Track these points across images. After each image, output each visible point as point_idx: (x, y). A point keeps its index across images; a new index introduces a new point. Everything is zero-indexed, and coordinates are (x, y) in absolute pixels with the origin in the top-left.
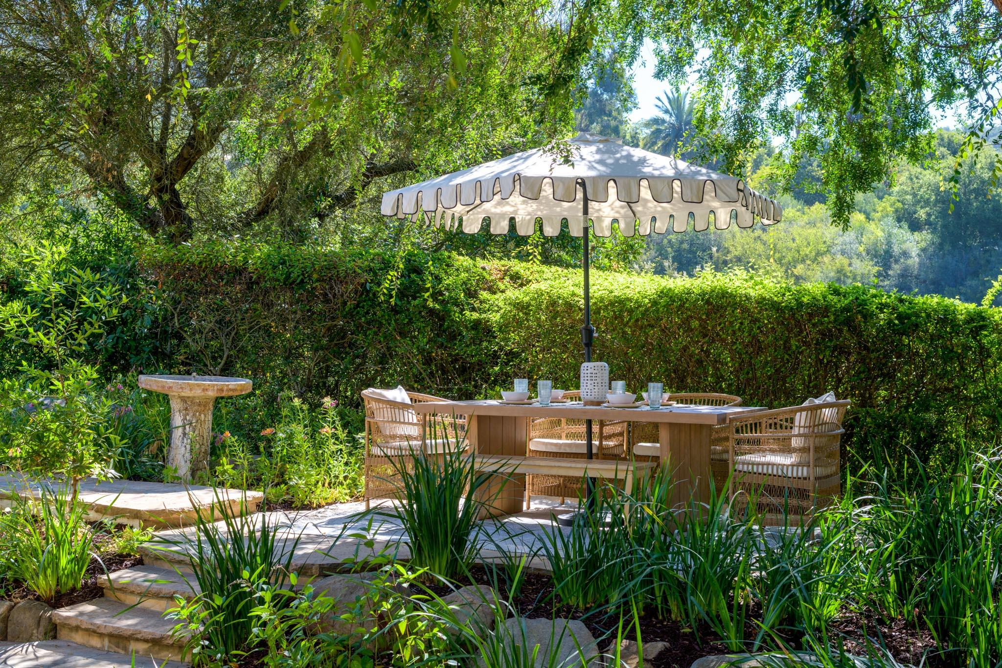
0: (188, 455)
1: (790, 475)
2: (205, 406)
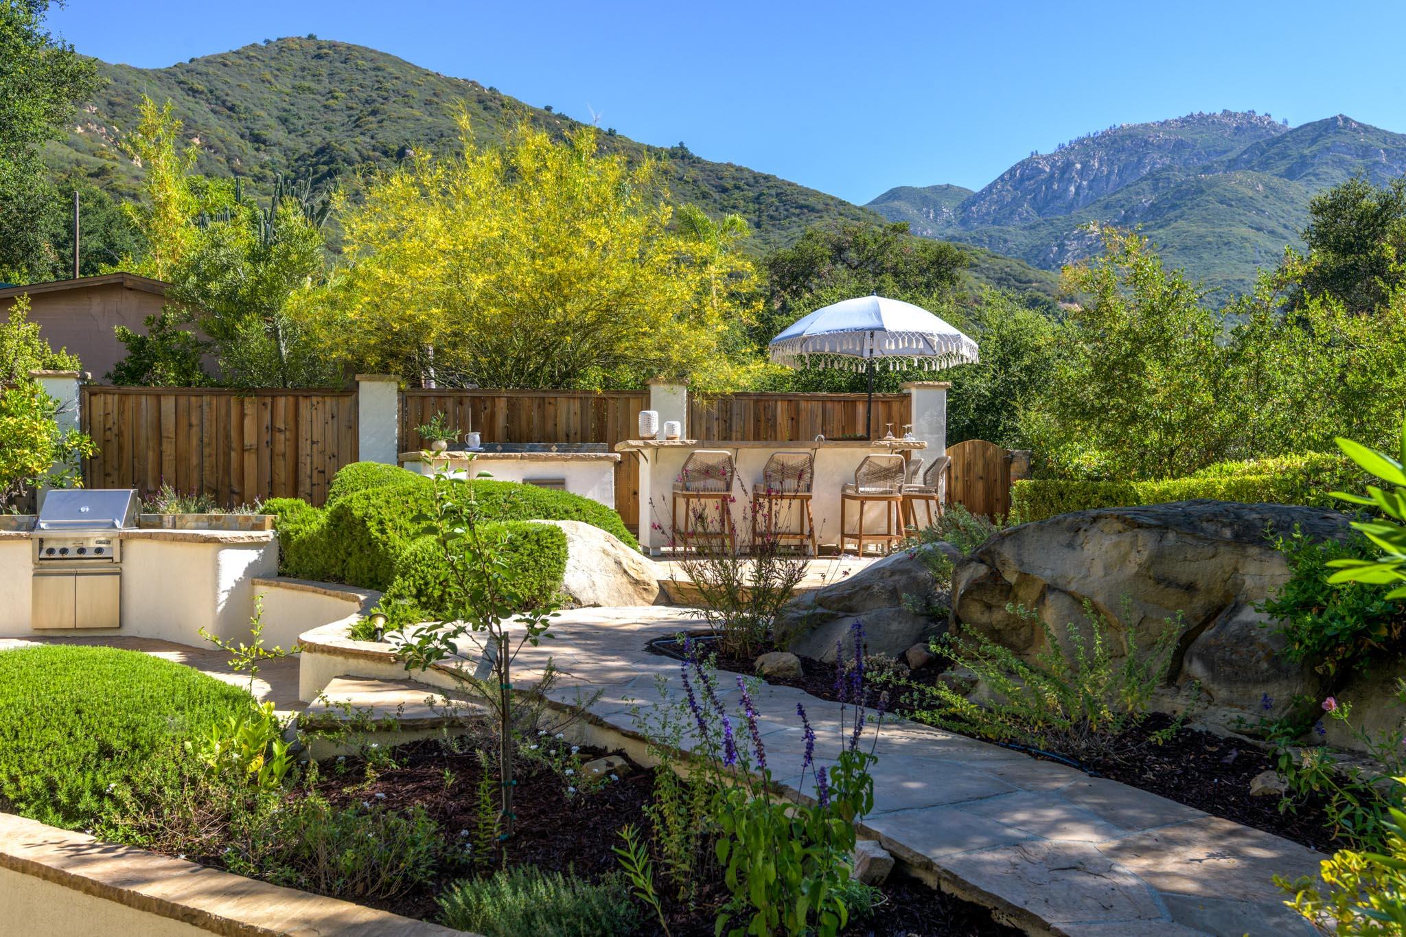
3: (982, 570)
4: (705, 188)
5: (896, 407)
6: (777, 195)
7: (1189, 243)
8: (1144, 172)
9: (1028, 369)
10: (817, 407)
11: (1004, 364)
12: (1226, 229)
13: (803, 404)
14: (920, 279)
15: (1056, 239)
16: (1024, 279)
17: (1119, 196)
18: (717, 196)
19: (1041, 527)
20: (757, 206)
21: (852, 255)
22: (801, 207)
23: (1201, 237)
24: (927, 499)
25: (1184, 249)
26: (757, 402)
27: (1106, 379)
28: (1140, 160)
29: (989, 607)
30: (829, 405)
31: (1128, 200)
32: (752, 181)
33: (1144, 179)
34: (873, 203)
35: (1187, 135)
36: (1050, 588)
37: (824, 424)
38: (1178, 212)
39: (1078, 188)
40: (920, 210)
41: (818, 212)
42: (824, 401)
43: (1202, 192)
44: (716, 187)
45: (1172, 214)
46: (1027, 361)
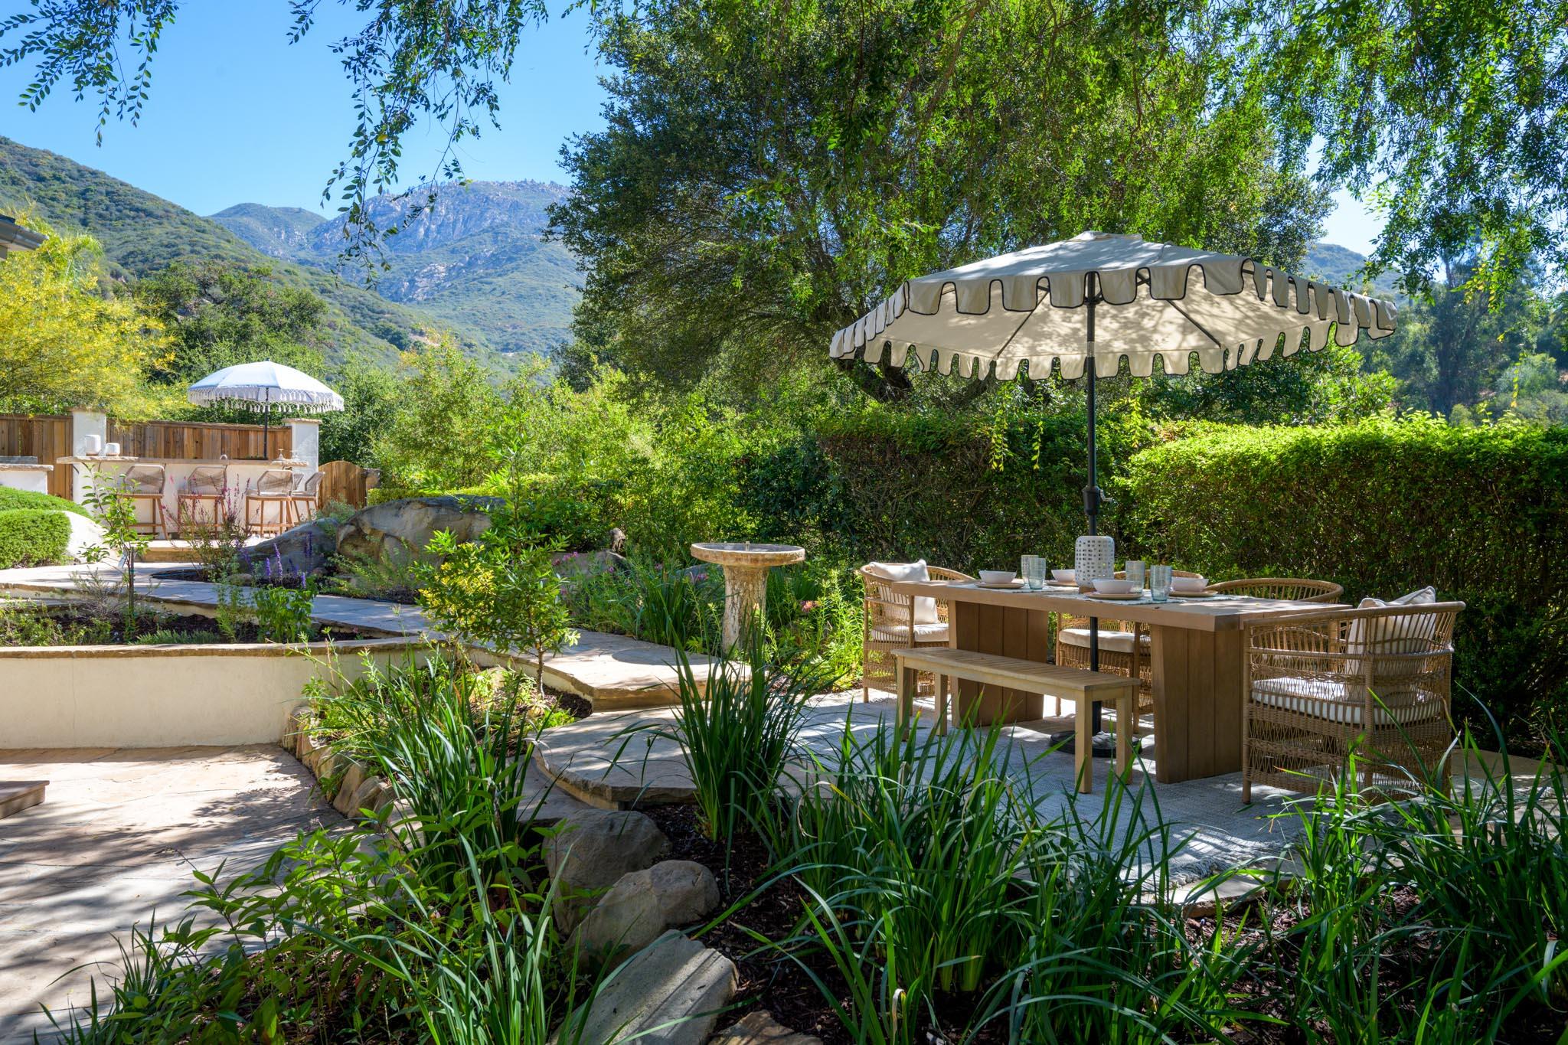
0: (736, 624)
1: (1332, 717)
2: (753, 576)
3: (352, 528)
4: (15, 172)
5: (280, 436)
6: (108, 193)
7: (523, 293)
8: (486, 224)
9: (380, 412)
10: (218, 434)
11: (361, 407)
12: (553, 284)
13: (205, 431)
14: (284, 320)
15: (408, 274)
16: (375, 307)
17: (463, 243)
18: (31, 184)
19: (382, 507)
20: (82, 202)
21: (217, 291)
22: (137, 210)
23: (533, 289)
24: (307, 500)
25: (520, 297)
26: (167, 428)
27: (429, 424)
28: (482, 213)
29: (356, 547)
30: (227, 433)
31: (472, 248)
32: (76, 174)
33: (485, 231)
34: (219, 215)
35: (520, 198)
36: (386, 535)
37: (222, 446)
38: (514, 264)
39: (427, 230)
40: (270, 229)
41: (157, 217)
42: (223, 429)
43: (534, 249)
44: (30, 174)
45: (509, 266)
46: (377, 407)
